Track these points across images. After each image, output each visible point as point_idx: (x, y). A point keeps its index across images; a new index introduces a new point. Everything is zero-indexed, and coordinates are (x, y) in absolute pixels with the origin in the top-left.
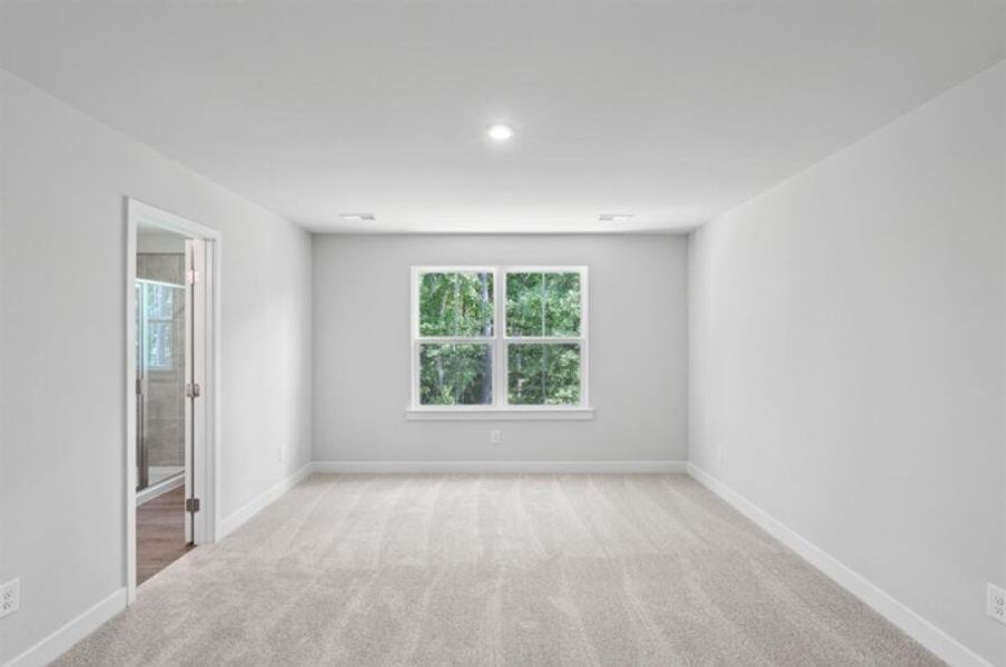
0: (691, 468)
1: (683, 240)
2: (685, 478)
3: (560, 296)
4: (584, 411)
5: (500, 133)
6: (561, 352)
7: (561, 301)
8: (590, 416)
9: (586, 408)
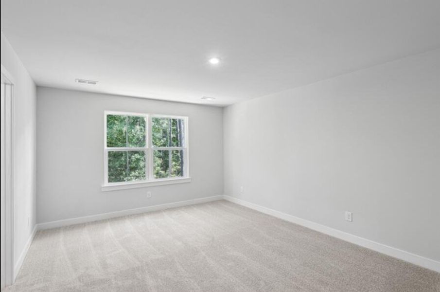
0: (226, 197)
1: (222, 109)
2: (224, 201)
3: (131, 128)
4: (187, 179)
5: (214, 61)
6: (132, 155)
7: (133, 131)
8: (190, 181)
9: (188, 177)
